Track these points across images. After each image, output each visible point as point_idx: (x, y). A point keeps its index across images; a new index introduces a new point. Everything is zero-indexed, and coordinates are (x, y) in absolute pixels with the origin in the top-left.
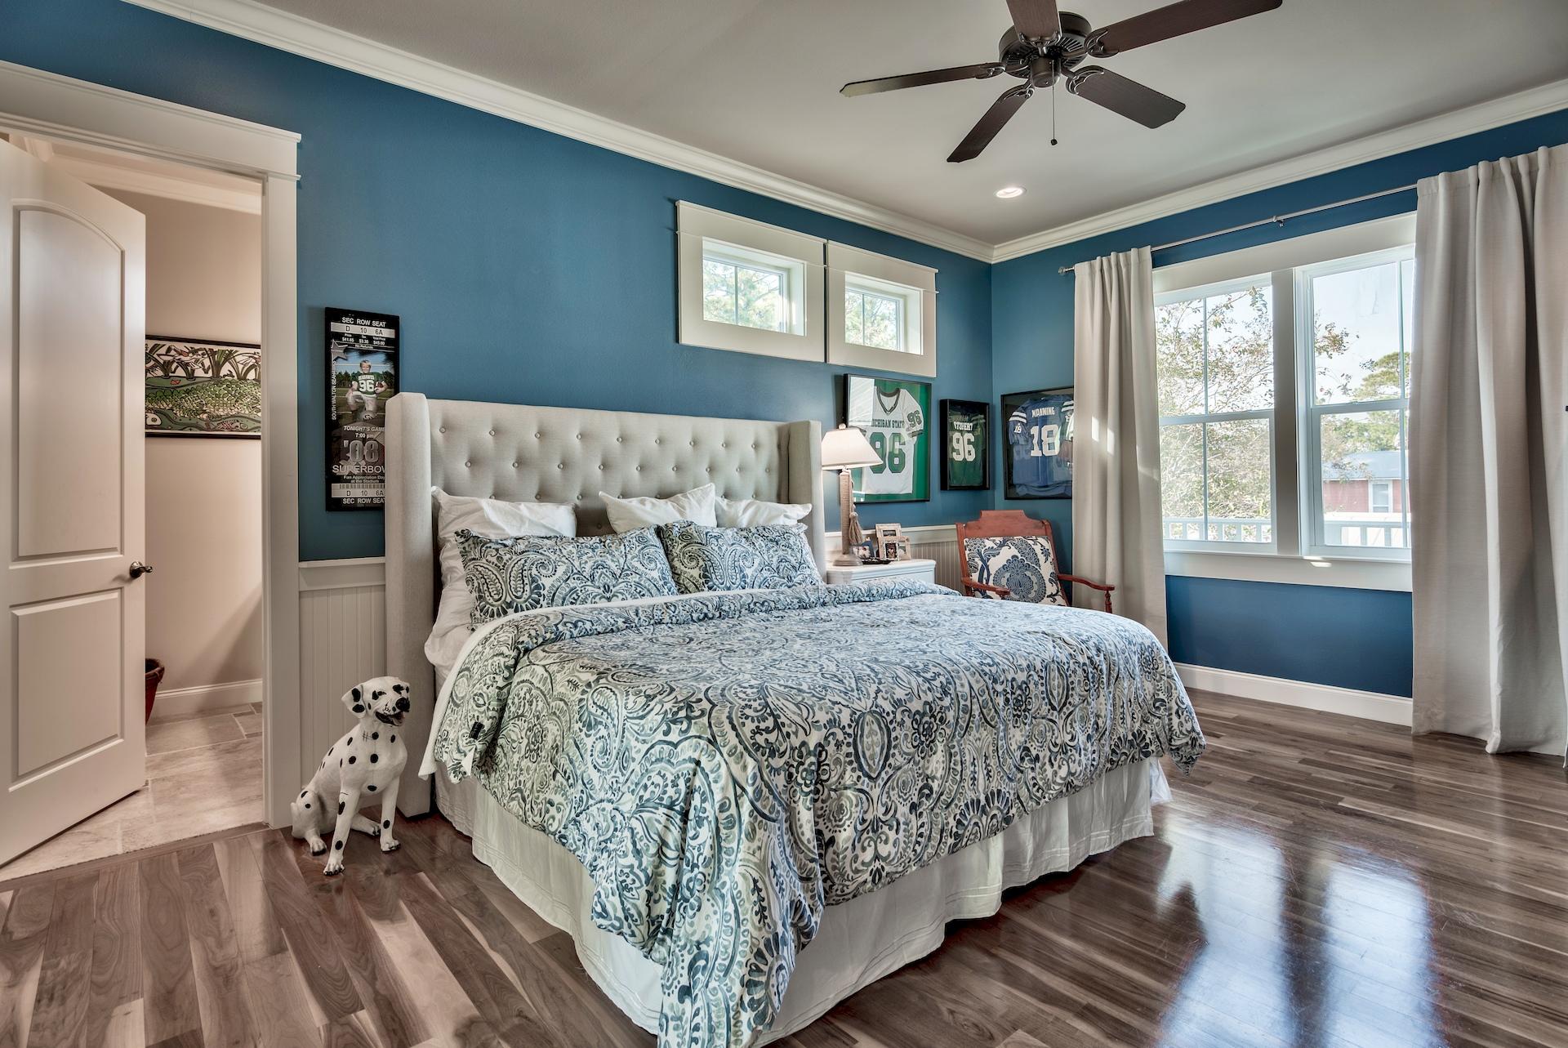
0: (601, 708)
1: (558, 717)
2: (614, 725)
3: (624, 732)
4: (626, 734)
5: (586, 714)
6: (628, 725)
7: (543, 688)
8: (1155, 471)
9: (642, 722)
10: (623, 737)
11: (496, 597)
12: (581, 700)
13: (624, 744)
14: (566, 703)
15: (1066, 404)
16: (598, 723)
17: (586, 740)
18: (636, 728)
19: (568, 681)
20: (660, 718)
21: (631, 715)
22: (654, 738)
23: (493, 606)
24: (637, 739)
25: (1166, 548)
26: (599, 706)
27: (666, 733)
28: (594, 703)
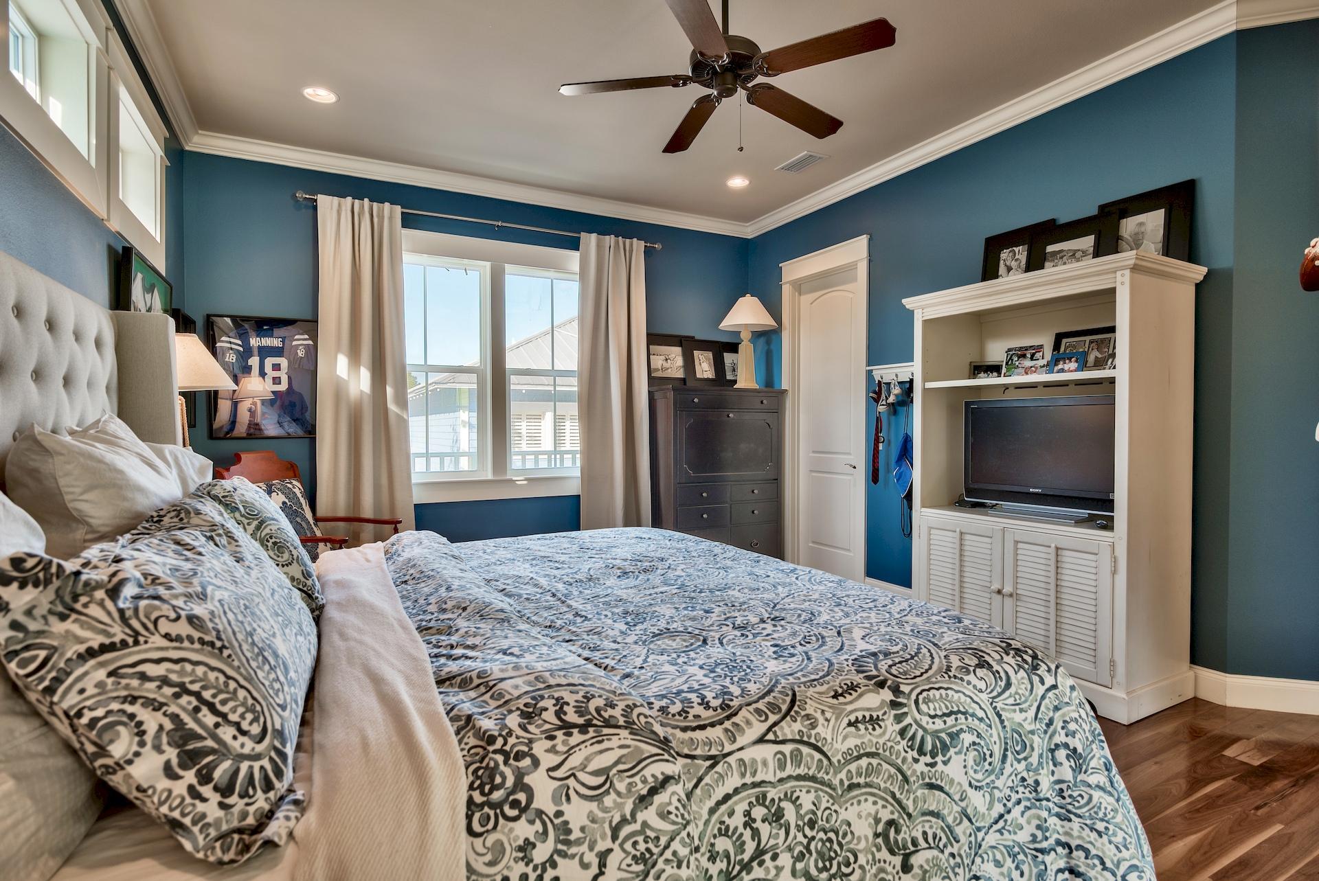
0: (948, 715)
1: (867, 785)
2: (981, 720)
3: (999, 716)
4: (1004, 715)
5: (929, 739)
6: (999, 705)
7: (801, 771)
8: (405, 412)
9: (1013, 690)
10: (1002, 722)
11: (256, 729)
12: (902, 733)
13: (1008, 729)
14: (869, 755)
15: (297, 337)
16: (954, 736)
17: (947, 770)
18: (1011, 701)
19: (850, 724)
20: (1022, 673)
21: (995, 693)
22: (1036, 695)
23: (257, 757)
24: (1021, 710)
25: (414, 481)
26: (944, 715)
27: (1042, 682)
28: (932, 717)
